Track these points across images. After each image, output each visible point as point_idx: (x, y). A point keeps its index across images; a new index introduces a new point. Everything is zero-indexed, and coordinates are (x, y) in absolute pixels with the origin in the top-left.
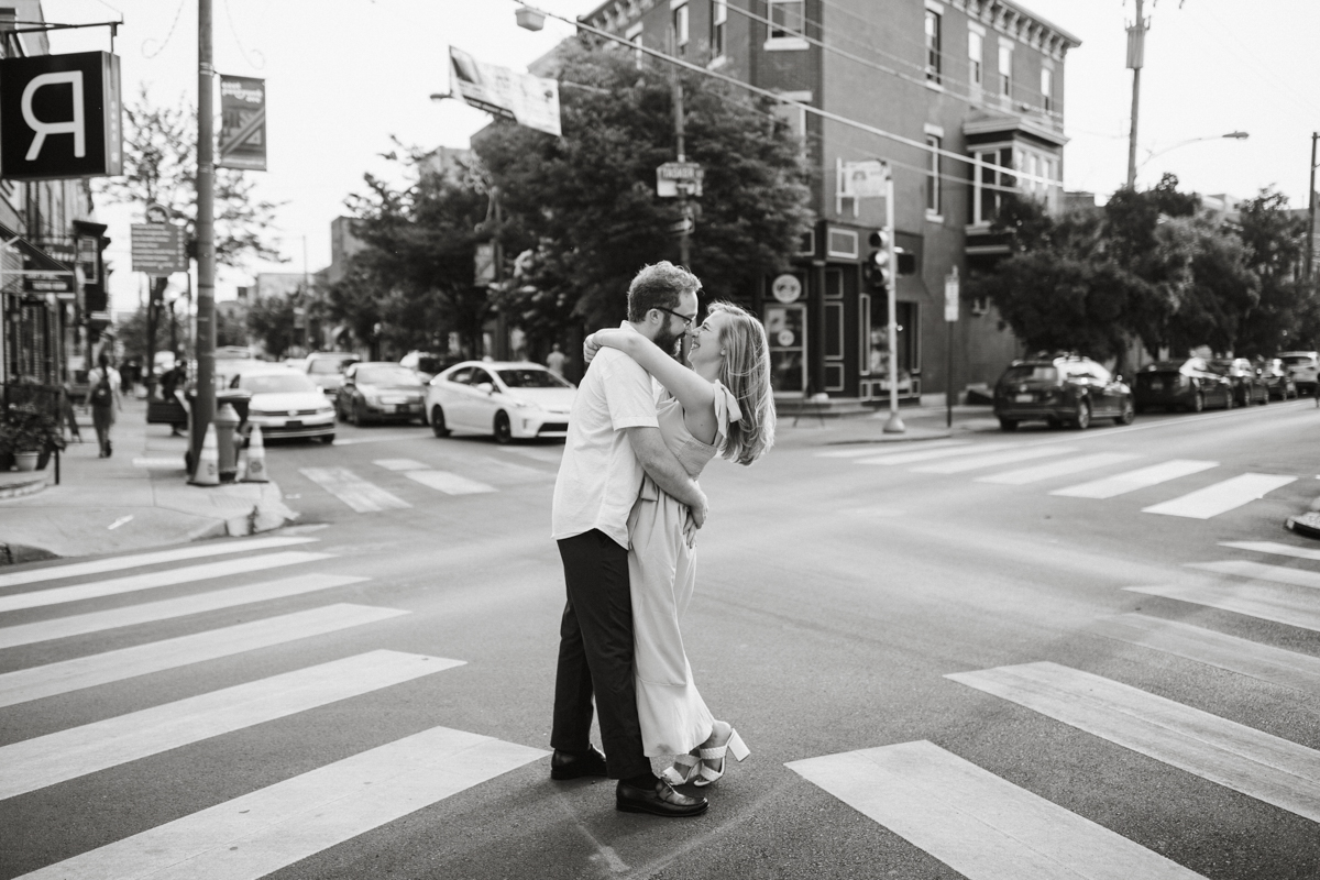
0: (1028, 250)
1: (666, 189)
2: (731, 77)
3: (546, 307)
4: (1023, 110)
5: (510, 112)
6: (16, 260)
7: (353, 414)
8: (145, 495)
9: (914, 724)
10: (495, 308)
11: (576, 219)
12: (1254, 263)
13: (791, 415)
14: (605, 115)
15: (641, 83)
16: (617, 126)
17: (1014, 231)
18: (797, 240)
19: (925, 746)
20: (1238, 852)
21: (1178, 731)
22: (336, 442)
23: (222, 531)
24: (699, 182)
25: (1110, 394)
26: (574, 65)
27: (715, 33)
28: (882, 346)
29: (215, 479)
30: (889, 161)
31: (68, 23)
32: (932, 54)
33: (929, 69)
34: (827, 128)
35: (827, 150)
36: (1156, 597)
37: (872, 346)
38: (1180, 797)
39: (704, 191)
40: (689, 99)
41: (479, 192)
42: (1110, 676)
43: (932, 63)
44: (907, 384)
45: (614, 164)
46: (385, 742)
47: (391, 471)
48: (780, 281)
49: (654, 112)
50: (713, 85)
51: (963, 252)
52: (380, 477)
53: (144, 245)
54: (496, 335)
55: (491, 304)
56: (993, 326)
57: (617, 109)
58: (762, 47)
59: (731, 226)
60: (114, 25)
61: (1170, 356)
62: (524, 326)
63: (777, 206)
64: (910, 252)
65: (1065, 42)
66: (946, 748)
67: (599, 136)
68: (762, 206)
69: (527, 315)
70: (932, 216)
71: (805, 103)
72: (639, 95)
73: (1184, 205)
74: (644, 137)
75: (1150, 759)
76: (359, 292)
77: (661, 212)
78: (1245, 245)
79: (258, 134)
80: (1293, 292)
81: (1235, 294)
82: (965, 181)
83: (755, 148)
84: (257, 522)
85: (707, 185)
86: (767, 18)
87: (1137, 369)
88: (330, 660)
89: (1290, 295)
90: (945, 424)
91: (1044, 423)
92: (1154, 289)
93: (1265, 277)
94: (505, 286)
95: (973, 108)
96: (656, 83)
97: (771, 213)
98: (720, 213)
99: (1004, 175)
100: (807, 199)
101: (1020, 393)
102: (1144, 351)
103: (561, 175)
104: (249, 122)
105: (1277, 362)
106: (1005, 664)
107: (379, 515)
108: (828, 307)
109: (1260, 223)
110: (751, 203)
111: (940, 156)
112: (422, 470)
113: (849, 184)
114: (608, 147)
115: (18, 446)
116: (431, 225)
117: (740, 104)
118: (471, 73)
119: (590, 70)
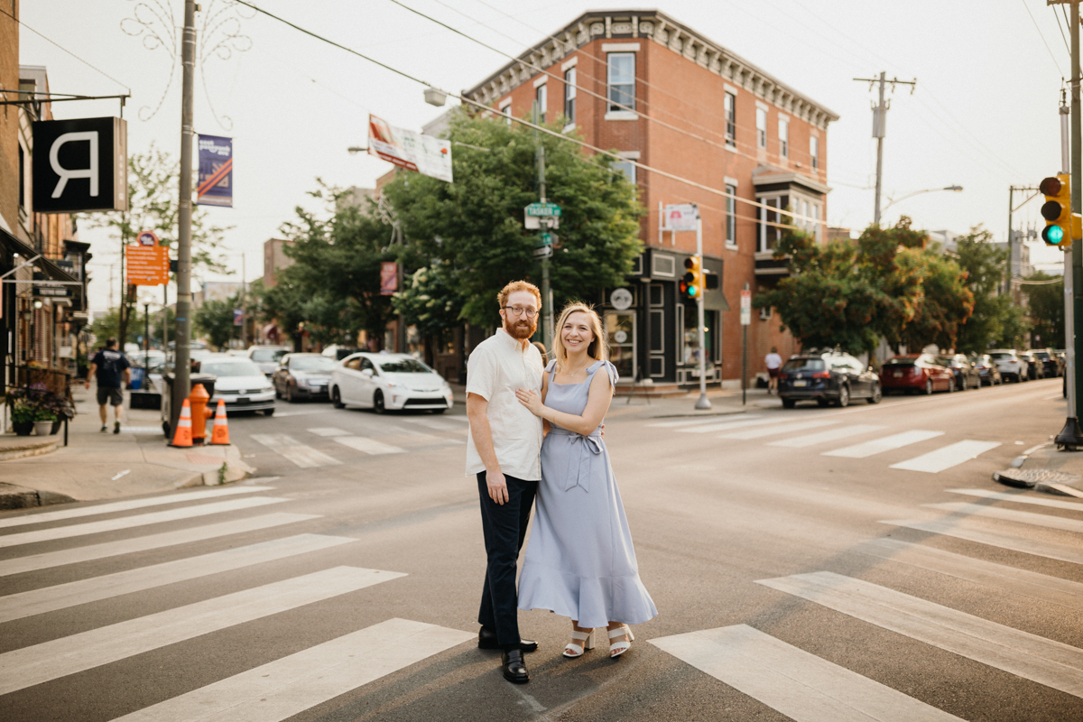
0: (801, 272)
1: (531, 224)
2: (580, 140)
3: (437, 312)
4: (797, 167)
5: (414, 165)
6: (28, 271)
7: (287, 393)
8: (136, 454)
9: (735, 613)
10: (397, 312)
11: (463, 246)
12: (969, 282)
13: (625, 395)
14: (484, 167)
15: (512, 143)
16: (494, 176)
17: (791, 257)
18: (630, 263)
19: (744, 628)
20: (961, 693)
21: (919, 616)
22: (275, 415)
23: (200, 482)
24: (556, 218)
25: (864, 381)
26: (461, 129)
27: (568, 107)
28: (693, 344)
29: (189, 442)
30: (699, 205)
31: (88, 96)
32: (729, 125)
33: (727, 136)
34: (651, 179)
35: (652, 196)
36: (902, 527)
37: (685, 343)
38: (921, 659)
39: (560, 225)
40: (549, 156)
41: (386, 223)
42: (870, 581)
43: (729, 131)
44: (712, 372)
45: (491, 204)
46: (358, 629)
47: (322, 437)
48: (616, 293)
49: (522, 166)
50: (566, 146)
51: (753, 272)
52: (314, 441)
53: (137, 263)
54: (395, 333)
55: (394, 309)
56: (777, 329)
57: (495, 162)
58: (603, 117)
59: (580, 251)
60: (123, 98)
61: (908, 352)
62: (420, 325)
63: (615, 237)
64: (714, 273)
65: (827, 117)
66: (759, 629)
67: (480, 183)
68: (603, 236)
69: (422, 317)
70: (730, 245)
71: (636, 160)
72: (511, 151)
73: (916, 240)
74: (514, 184)
75: (900, 635)
76: (287, 298)
77: (527, 241)
78: (961, 269)
79: (226, 179)
80: (997, 304)
81: (954, 307)
82: (755, 220)
83: (598, 193)
84: (226, 475)
85: (562, 220)
86: (607, 97)
87: (883, 362)
88: (306, 573)
89: (995, 307)
90: (741, 403)
91: (815, 402)
92: (895, 302)
93: (976, 294)
94: (405, 295)
95: (759, 165)
96: (523, 144)
97: (611, 242)
98: (571, 241)
99: (783, 216)
100: (637, 232)
101: (796, 379)
102: (888, 348)
103: (451, 213)
104: (219, 170)
105: (986, 357)
106: (797, 573)
107: (318, 470)
108: (652, 314)
109: (972, 254)
110: (595, 234)
111: (735, 201)
112: (346, 436)
113: (668, 220)
114: (487, 191)
115: (38, 416)
116: (347, 247)
117: (587, 160)
118: (385, 134)
119: (473, 133)
